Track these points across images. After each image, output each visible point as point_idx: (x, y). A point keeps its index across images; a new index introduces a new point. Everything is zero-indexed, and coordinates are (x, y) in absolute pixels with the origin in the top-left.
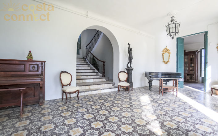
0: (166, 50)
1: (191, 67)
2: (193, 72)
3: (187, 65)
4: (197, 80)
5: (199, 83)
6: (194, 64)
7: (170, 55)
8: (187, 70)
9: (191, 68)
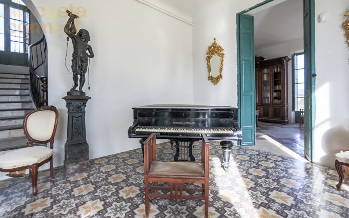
0: (215, 50)
1: (275, 91)
2: (279, 101)
3: (268, 88)
4: (287, 117)
5: (291, 124)
6: (280, 86)
7: (223, 60)
8: (268, 98)
9: (275, 94)
